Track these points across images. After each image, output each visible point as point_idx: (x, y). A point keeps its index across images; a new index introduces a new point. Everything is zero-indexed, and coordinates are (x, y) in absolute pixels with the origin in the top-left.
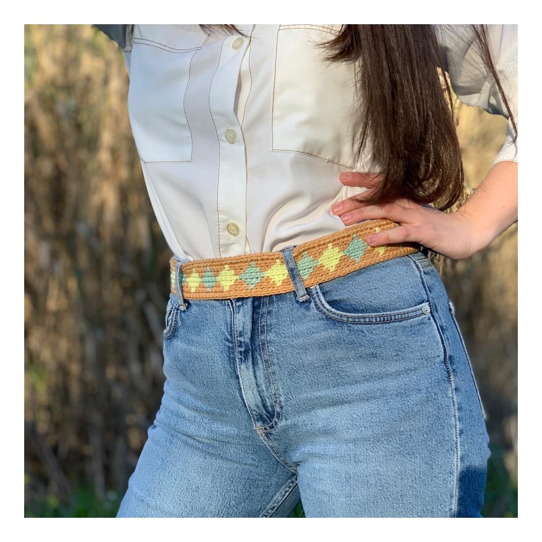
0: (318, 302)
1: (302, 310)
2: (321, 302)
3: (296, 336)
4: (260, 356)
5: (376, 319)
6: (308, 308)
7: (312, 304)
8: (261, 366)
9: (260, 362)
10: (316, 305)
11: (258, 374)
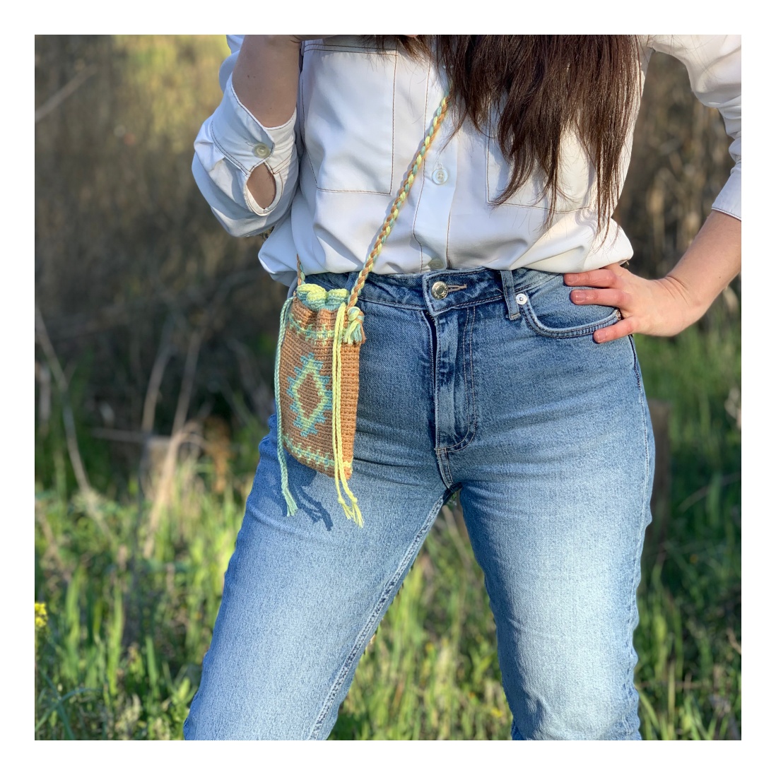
0: (530, 320)
1: (513, 328)
2: (534, 320)
3: (506, 354)
4: (463, 376)
5: (583, 331)
6: (518, 326)
7: (524, 322)
8: (462, 387)
9: (462, 383)
10: (528, 323)
11: (458, 395)
